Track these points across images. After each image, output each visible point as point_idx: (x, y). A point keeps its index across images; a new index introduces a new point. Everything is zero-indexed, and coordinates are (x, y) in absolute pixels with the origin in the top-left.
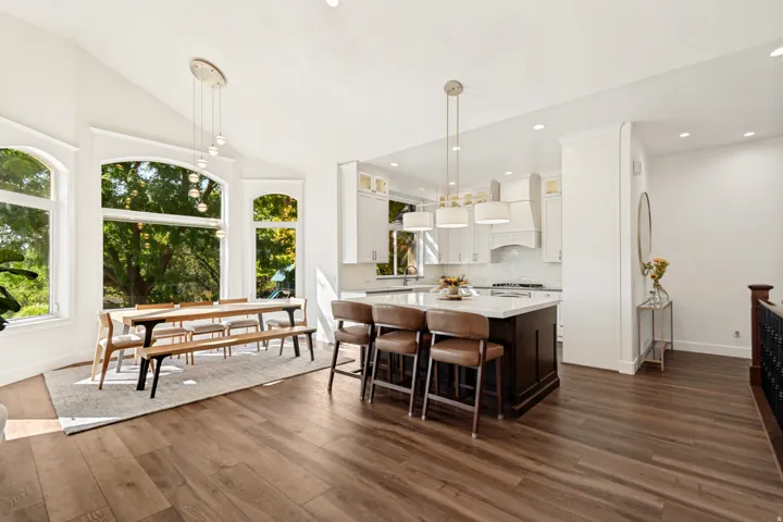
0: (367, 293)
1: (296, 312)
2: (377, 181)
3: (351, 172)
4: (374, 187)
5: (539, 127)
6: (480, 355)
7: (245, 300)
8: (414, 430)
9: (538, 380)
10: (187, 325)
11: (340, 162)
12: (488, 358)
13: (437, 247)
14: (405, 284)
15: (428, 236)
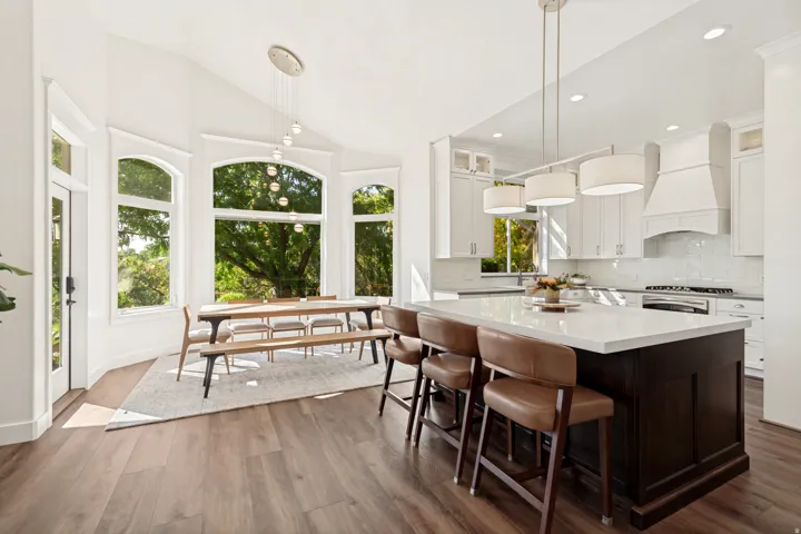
0: (460, 294)
1: (374, 314)
2: (479, 159)
3: (444, 149)
4: (473, 164)
5: (717, 33)
6: (556, 412)
7: (334, 298)
8: (447, 513)
9: (695, 461)
10: (273, 321)
11: (432, 140)
12: (573, 419)
13: (565, 237)
14: (520, 284)
15: (554, 224)
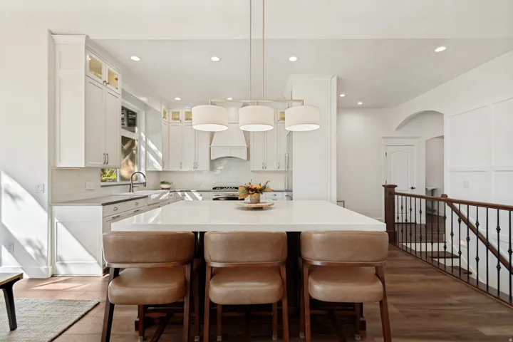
2: (110, 74)
4: (105, 77)
11: (52, 30)
14: (131, 190)
15: (150, 143)
